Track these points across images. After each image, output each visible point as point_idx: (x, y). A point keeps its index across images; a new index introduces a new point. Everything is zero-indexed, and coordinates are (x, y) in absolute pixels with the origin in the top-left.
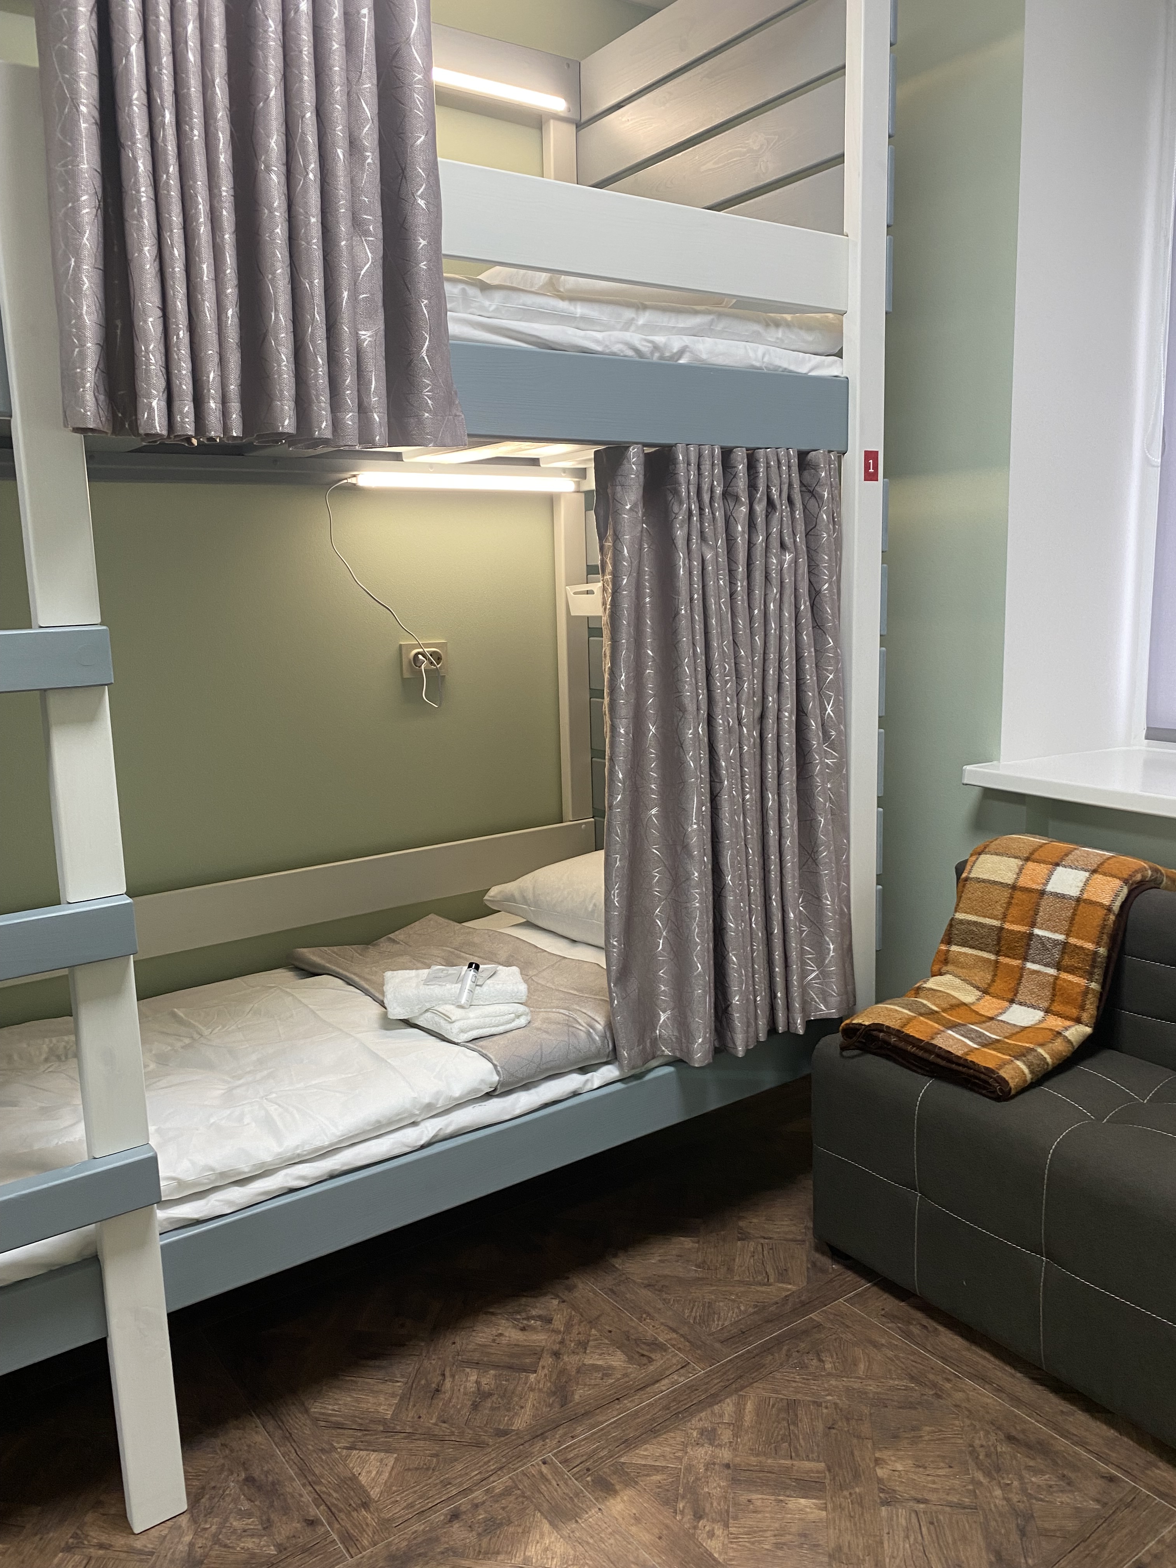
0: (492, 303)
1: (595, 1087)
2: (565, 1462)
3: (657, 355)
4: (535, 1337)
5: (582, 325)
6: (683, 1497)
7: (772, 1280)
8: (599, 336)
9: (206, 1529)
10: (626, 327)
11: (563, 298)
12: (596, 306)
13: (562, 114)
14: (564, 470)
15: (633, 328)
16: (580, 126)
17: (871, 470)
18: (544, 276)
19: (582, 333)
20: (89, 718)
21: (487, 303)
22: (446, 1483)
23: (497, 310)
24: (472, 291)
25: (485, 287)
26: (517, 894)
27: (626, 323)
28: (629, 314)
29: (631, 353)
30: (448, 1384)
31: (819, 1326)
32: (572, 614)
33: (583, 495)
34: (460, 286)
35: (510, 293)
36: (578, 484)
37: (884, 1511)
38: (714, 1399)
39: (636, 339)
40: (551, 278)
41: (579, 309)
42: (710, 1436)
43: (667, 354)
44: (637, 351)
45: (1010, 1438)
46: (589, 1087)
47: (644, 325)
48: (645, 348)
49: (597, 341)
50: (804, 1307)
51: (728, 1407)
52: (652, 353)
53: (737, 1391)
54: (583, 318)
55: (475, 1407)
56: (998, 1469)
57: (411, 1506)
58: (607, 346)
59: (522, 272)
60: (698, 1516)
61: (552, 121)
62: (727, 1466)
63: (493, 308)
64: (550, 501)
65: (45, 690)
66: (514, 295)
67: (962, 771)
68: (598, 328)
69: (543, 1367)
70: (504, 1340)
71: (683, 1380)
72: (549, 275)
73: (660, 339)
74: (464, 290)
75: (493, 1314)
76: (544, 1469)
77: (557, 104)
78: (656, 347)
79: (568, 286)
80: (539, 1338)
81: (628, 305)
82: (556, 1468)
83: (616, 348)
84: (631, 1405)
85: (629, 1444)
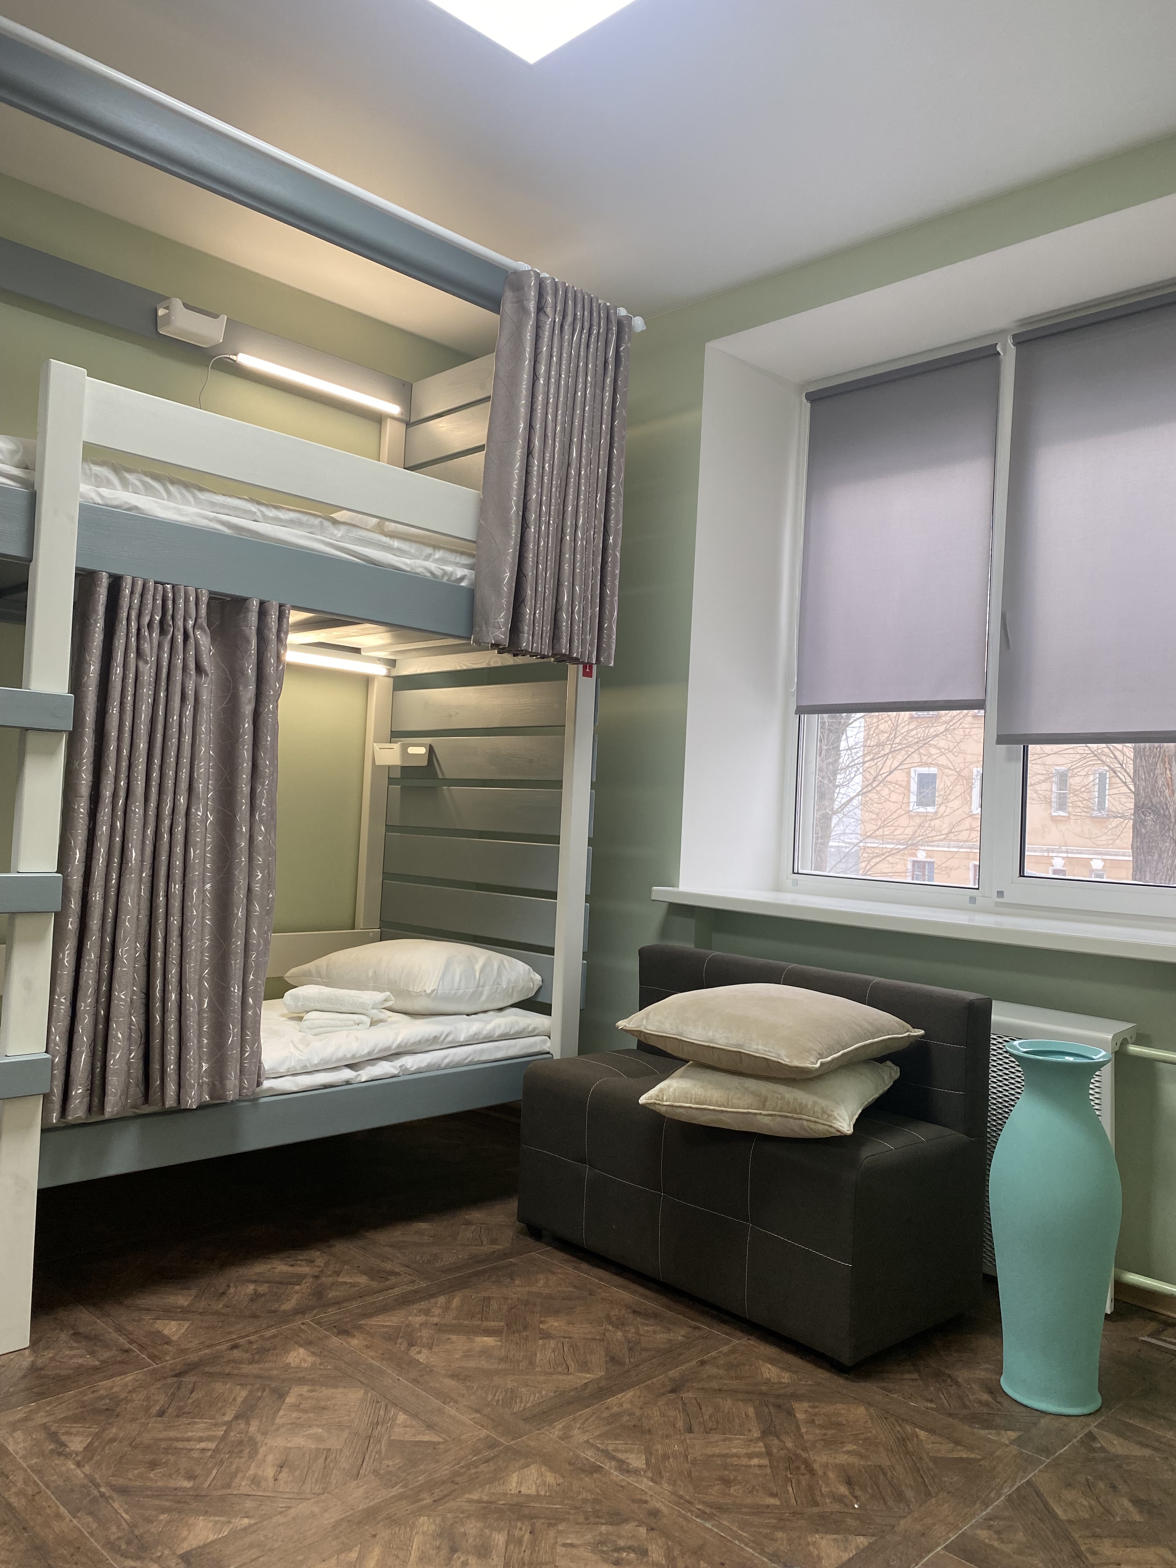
0: (339, 532)
1: (363, 1080)
2: (319, 1323)
3: (446, 578)
4: (301, 1269)
5: (398, 554)
6: (402, 1337)
7: (484, 1243)
8: (408, 561)
9: (44, 1355)
10: (427, 558)
11: (386, 536)
12: (408, 543)
13: (397, 416)
14: (379, 659)
15: (431, 559)
16: (409, 424)
17: (588, 670)
18: (375, 520)
19: (397, 558)
20: (51, 753)
21: (336, 532)
22: (230, 1333)
23: (342, 537)
24: (327, 524)
25: (335, 522)
26: (313, 971)
27: (427, 556)
28: (429, 550)
29: (428, 574)
30: (232, 1290)
31: (515, 1264)
32: (377, 764)
33: (392, 680)
34: (319, 520)
35: (352, 528)
36: (389, 670)
37: (541, 1342)
38: (433, 1296)
39: (433, 566)
40: (379, 523)
41: (396, 544)
42: (427, 1312)
43: (453, 579)
44: (432, 573)
45: (634, 1312)
46: (358, 1080)
47: (439, 559)
48: (439, 573)
49: (406, 564)
50: (504, 1255)
51: (442, 1300)
52: (443, 576)
53: (449, 1293)
54: (399, 549)
55: (252, 1300)
56: (623, 1324)
57: (202, 1343)
58: (412, 568)
59: (361, 516)
60: (411, 1344)
61: (389, 420)
62: (436, 1324)
63: (339, 535)
64: (367, 681)
65: (27, 729)
66: (354, 530)
67: (650, 891)
68: (407, 556)
69: (306, 1283)
70: (276, 1271)
71: (410, 1288)
72: (378, 520)
73: (449, 569)
74: (321, 522)
75: (269, 1258)
76: (303, 1327)
77: (394, 409)
78: (445, 573)
79: (390, 529)
80: (305, 1269)
81: (429, 545)
82: (310, 1325)
83: (419, 570)
84: (370, 1299)
85: (365, 1316)
